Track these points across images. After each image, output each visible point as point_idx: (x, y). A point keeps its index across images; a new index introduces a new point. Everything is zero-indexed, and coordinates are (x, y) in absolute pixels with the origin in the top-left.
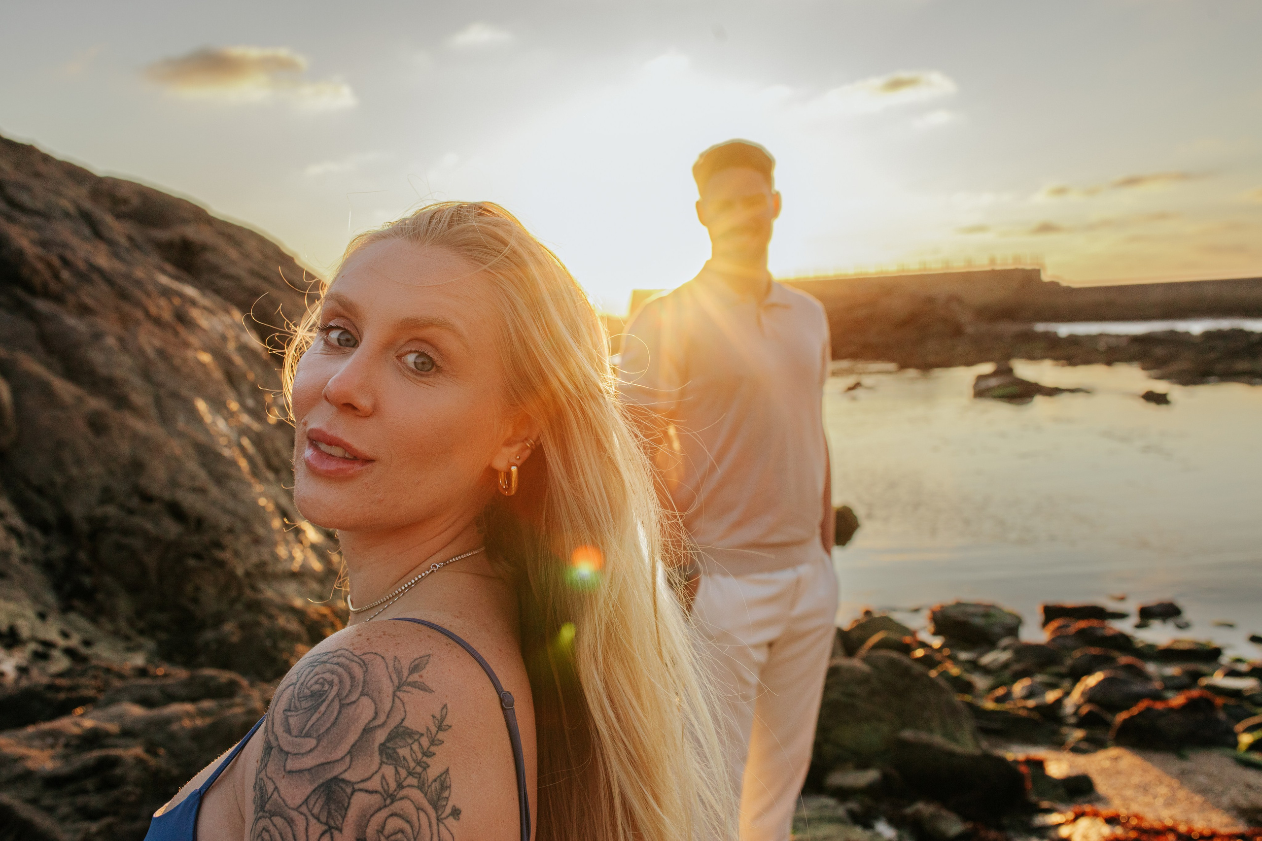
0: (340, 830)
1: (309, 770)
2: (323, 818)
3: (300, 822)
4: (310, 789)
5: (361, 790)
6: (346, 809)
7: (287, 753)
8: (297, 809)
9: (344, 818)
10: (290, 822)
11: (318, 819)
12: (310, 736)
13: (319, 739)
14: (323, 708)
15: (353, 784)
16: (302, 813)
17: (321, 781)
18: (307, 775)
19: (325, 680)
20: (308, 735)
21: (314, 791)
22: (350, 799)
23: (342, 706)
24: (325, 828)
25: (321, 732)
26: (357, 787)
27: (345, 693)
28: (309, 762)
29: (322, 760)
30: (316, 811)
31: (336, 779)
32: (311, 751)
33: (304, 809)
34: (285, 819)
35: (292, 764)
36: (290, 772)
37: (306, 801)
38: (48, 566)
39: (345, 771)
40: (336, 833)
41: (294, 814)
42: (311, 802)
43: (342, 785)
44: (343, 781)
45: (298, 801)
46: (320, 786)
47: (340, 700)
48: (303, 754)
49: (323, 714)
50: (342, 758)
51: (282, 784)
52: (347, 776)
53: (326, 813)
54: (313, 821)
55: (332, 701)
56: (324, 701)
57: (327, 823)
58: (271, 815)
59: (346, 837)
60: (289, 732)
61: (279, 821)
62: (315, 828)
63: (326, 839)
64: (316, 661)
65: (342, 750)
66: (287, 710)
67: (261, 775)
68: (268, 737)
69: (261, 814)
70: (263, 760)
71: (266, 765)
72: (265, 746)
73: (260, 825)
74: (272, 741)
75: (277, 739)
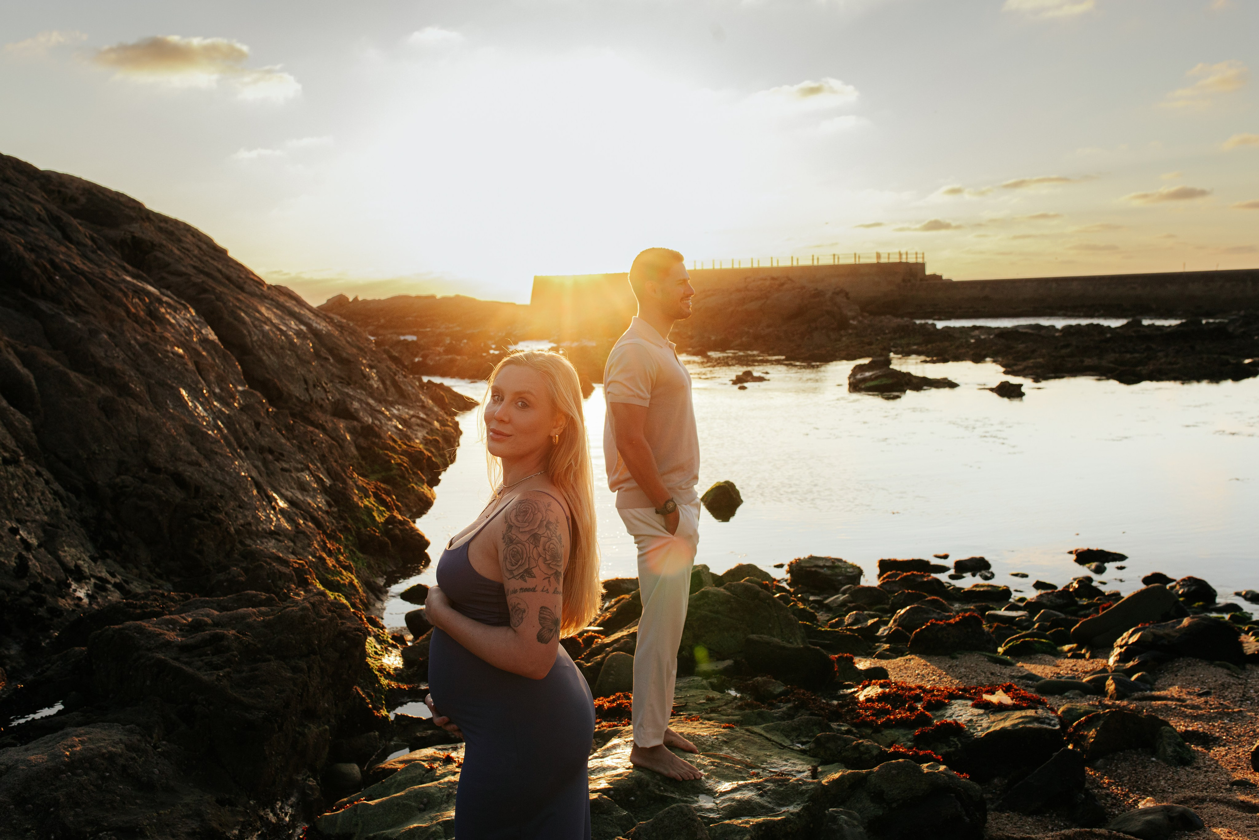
1: (529, 531)
3: (527, 545)
4: (529, 536)
5: (543, 536)
7: (520, 528)
10: (524, 545)
14: (528, 515)
15: (541, 535)
17: (532, 534)
19: (527, 507)
22: (541, 538)
23: (534, 515)
28: (527, 529)
29: (531, 529)
30: (532, 541)
31: (536, 533)
33: (528, 541)
34: (522, 544)
36: (522, 532)
37: (528, 539)
38: (84, 522)
39: (538, 531)
40: (538, 547)
41: (525, 543)
42: (530, 539)
45: (526, 539)
48: (526, 527)
50: (536, 528)
52: (539, 533)
53: (535, 542)
54: (531, 544)
55: (531, 513)
58: (516, 544)
59: (540, 549)
60: (518, 521)
61: (519, 545)
62: (532, 546)
63: (535, 549)
64: (520, 503)
65: (536, 526)
66: (516, 516)
67: (508, 534)
68: (509, 523)
69: (510, 545)
70: (508, 530)
71: (511, 532)
72: (508, 526)
73: (512, 547)
74: (512, 524)
75: (514, 524)
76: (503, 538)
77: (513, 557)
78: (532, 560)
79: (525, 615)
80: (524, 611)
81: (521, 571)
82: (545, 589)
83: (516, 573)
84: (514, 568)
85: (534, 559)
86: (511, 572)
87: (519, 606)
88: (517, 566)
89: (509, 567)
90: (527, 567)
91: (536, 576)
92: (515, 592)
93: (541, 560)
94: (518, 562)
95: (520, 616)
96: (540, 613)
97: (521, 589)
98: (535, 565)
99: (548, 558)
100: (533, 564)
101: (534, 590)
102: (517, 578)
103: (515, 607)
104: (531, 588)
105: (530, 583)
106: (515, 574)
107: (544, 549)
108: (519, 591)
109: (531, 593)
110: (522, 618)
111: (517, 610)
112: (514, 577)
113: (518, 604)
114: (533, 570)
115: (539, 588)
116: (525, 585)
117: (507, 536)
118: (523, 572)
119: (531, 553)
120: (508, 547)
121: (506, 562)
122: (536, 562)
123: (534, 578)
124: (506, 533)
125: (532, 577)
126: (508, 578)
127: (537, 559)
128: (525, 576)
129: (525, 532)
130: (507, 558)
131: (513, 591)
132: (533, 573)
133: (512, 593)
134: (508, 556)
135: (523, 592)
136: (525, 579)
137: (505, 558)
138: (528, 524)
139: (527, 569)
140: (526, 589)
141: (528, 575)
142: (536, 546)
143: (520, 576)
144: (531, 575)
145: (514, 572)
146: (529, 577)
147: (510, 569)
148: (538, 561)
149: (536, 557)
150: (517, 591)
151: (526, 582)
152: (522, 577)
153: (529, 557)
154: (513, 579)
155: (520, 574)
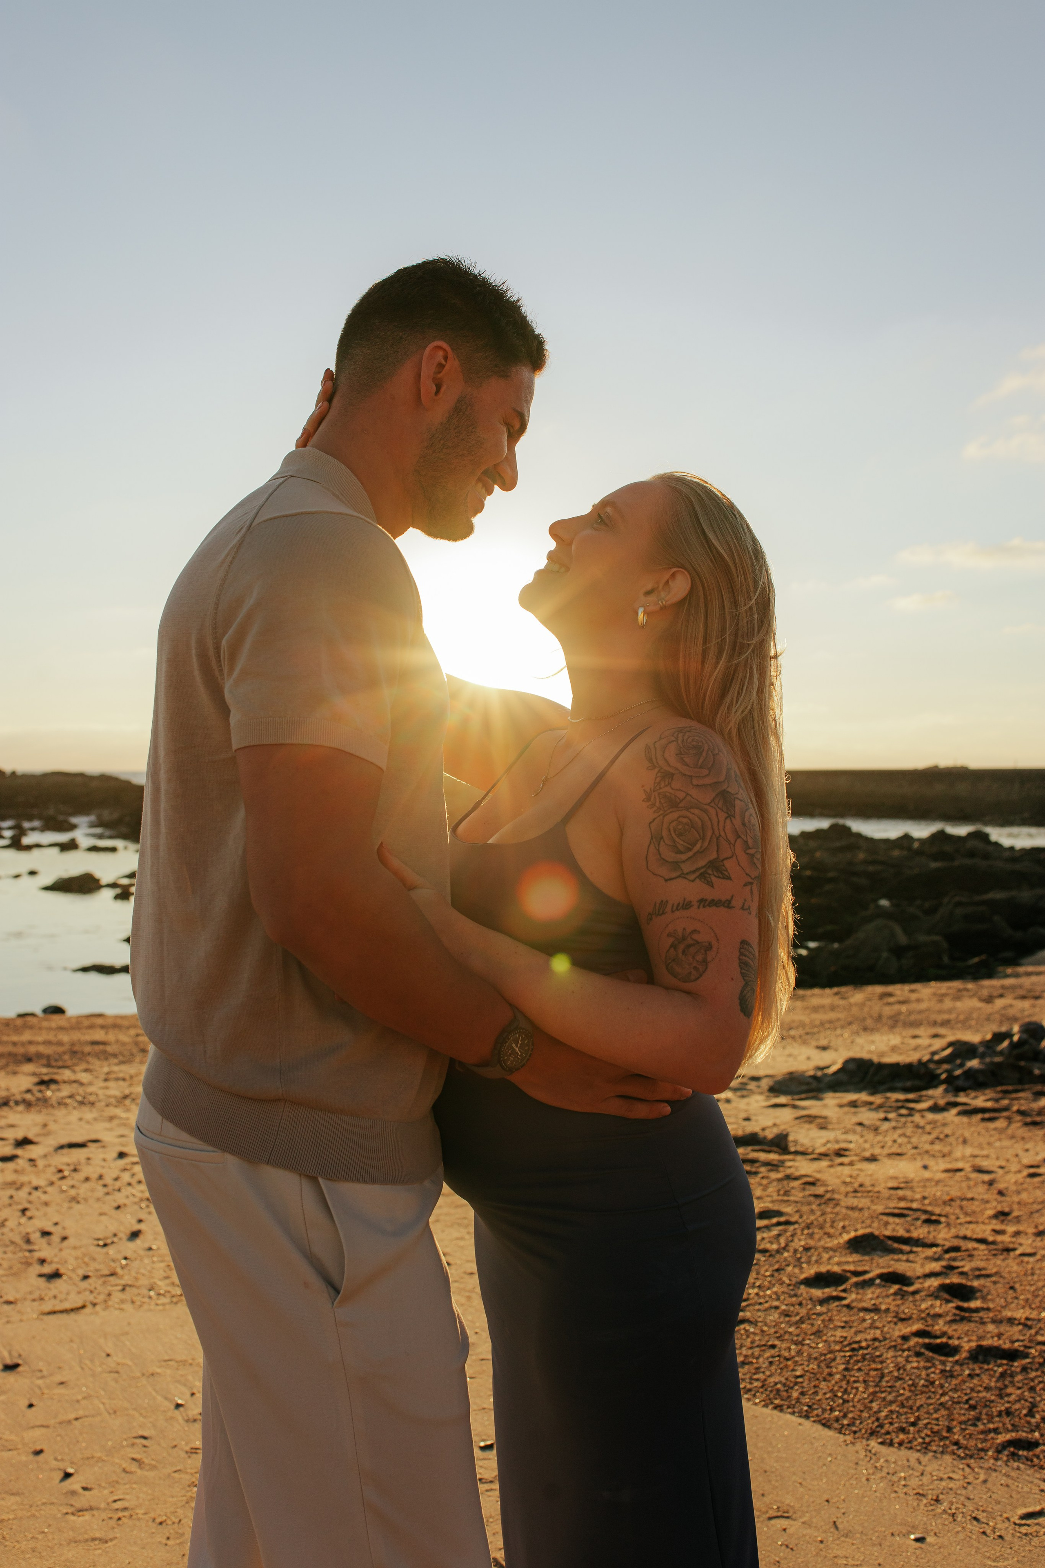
2: (725, 810)
3: (712, 812)
4: (713, 795)
6: (734, 807)
8: (709, 804)
9: (735, 810)
10: (705, 811)
11: (723, 810)
13: (709, 770)
14: (705, 754)
15: (734, 795)
16: (711, 807)
17: (718, 791)
18: (709, 788)
20: (701, 767)
21: (717, 795)
22: (735, 802)
23: (714, 755)
24: (726, 815)
25: (709, 766)
26: (736, 796)
27: (713, 750)
29: (714, 781)
30: (720, 805)
31: (725, 791)
32: (707, 775)
33: (713, 804)
34: (701, 810)
35: (695, 782)
36: (697, 786)
37: (713, 800)
39: (728, 787)
40: (733, 818)
41: (706, 807)
42: (716, 801)
45: (708, 801)
48: (703, 777)
50: (724, 781)
51: (694, 792)
53: (725, 808)
54: (720, 812)
55: (708, 752)
56: (703, 751)
57: (727, 813)
58: (687, 809)
59: (737, 822)
60: (687, 765)
61: (696, 811)
62: (722, 815)
63: (728, 821)
65: (723, 777)
66: (679, 754)
67: (661, 791)
68: (662, 768)
69: (671, 810)
70: (659, 783)
71: (669, 784)
72: (659, 775)
73: (674, 815)
74: (671, 770)
75: (677, 769)
76: (648, 799)
77: (680, 835)
79: (710, 955)
80: (709, 948)
81: (701, 863)
82: (746, 906)
83: (686, 868)
84: (684, 857)
85: (728, 840)
86: (675, 865)
87: (694, 936)
88: (690, 854)
89: (669, 855)
90: (714, 856)
91: (733, 875)
92: (686, 906)
93: (739, 845)
94: (694, 845)
95: (700, 957)
96: (741, 954)
97: (702, 901)
98: (730, 853)
99: (750, 843)
101: (728, 904)
102: (692, 877)
103: (684, 939)
104: (723, 899)
105: (721, 890)
106: (685, 871)
107: (744, 825)
108: (695, 903)
109: (723, 911)
110: (705, 962)
111: (689, 946)
112: (683, 876)
113: (695, 931)
114: (727, 864)
115: (737, 903)
116: (709, 894)
117: (659, 794)
118: (705, 866)
119: (721, 828)
120: (661, 817)
121: (659, 845)
122: (732, 847)
123: (729, 881)
124: (654, 788)
125: (724, 878)
126: (667, 878)
127: (733, 842)
128: (709, 874)
129: (704, 786)
130: (662, 838)
131: (681, 905)
132: (727, 871)
133: (677, 909)
134: (665, 833)
135: (704, 907)
136: (709, 879)
137: (656, 838)
138: (707, 772)
139: (714, 859)
140: (713, 900)
141: (715, 873)
142: (730, 816)
143: (698, 874)
144: (722, 873)
145: (682, 866)
146: (719, 877)
147: (671, 860)
148: (734, 846)
149: (731, 837)
150: (692, 906)
151: (712, 886)
152: (703, 876)
153: (718, 835)
154: (680, 879)
155: (697, 869)
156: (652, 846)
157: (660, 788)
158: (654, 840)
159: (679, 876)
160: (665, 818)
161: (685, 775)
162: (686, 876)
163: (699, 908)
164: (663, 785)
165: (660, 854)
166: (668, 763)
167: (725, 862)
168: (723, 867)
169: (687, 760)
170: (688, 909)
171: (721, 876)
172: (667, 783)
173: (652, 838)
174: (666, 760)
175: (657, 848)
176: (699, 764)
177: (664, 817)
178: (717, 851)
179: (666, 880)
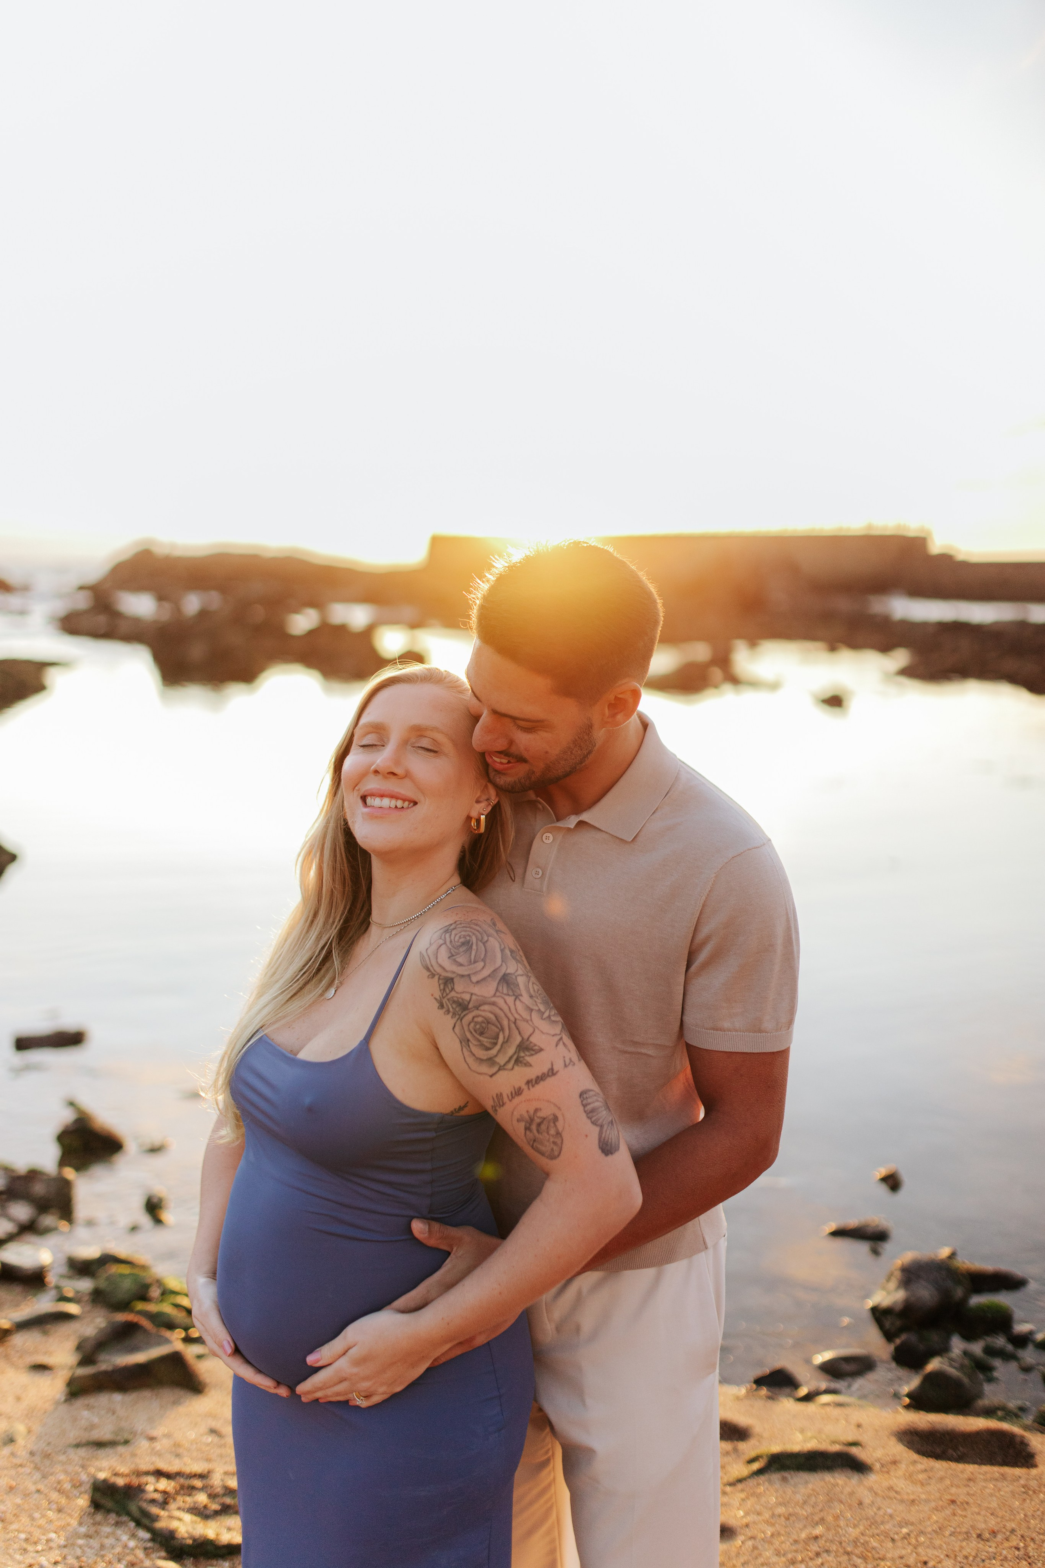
0: (521, 995)
1: (489, 976)
2: (511, 993)
3: (500, 1001)
4: (495, 984)
5: (519, 975)
6: (518, 985)
7: (469, 975)
9: (519, 989)
10: (495, 1003)
11: (509, 995)
12: (477, 962)
13: (484, 960)
14: (474, 947)
15: (514, 974)
16: (498, 997)
17: (499, 978)
18: (489, 979)
19: (464, 935)
20: (475, 962)
21: (499, 983)
22: (517, 980)
23: (484, 944)
24: (513, 998)
25: (482, 956)
26: (516, 974)
27: (480, 937)
28: (486, 973)
29: (492, 969)
30: (505, 991)
31: (504, 974)
32: (483, 967)
36: (478, 982)
37: (497, 990)
39: (507, 969)
40: (520, 998)
42: (500, 988)
43: (510, 976)
44: (509, 974)
45: (492, 993)
46: (500, 980)
47: (481, 941)
48: (480, 971)
49: (477, 949)
50: (501, 965)
51: (476, 990)
52: (508, 971)
53: (511, 991)
54: (506, 997)
55: (477, 943)
56: (472, 944)
57: (514, 995)
58: (477, 1008)
59: (525, 998)
60: (461, 965)
61: (486, 1007)
62: (510, 1000)
63: (518, 1002)
64: (446, 931)
65: (499, 962)
66: (451, 956)
67: (449, 997)
68: (440, 975)
69: (464, 1013)
70: (444, 990)
71: (453, 989)
72: (441, 982)
73: (470, 1017)
74: (450, 975)
75: (454, 972)
76: (440, 1007)
77: (481, 1034)
78: (522, 1025)
79: (560, 1125)
80: (556, 1119)
81: (511, 1050)
82: (568, 1062)
83: (502, 1060)
84: (494, 1052)
85: (524, 1020)
86: (491, 1061)
87: (540, 1114)
88: (499, 1046)
89: (483, 1054)
90: (518, 1039)
91: (542, 1046)
92: (518, 1092)
93: (535, 1015)
94: (500, 1036)
95: (553, 1131)
96: (584, 1106)
97: (528, 1082)
98: (531, 1030)
99: (542, 1009)
100: (527, 1030)
101: (552, 1072)
102: (510, 1066)
103: (532, 1120)
104: (545, 1070)
105: (539, 1065)
106: (502, 1063)
107: (531, 997)
108: (524, 1087)
109: (550, 1081)
110: (558, 1134)
111: (539, 1124)
112: (502, 1067)
113: (534, 1110)
114: (533, 1040)
115: (558, 1066)
116: (531, 1073)
117: (448, 1000)
118: (515, 1052)
119: (513, 1011)
120: (459, 1021)
121: (469, 1046)
122: (530, 1022)
123: (542, 1053)
124: (442, 996)
125: (536, 1053)
126: (491, 1074)
127: (528, 1018)
128: (523, 1057)
129: (484, 979)
130: (468, 1040)
131: (514, 1093)
132: (535, 1045)
133: (513, 1097)
134: (469, 1035)
135: (533, 1086)
136: (525, 1062)
137: (465, 1042)
138: (481, 964)
139: (520, 1043)
140: (538, 1077)
141: (527, 1053)
142: (517, 997)
143: (513, 1062)
144: (533, 1050)
145: (497, 1060)
146: (532, 1055)
147: (485, 1058)
148: (531, 1020)
149: (525, 1015)
150: (523, 1090)
151: (531, 1065)
152: (518, 1061)
153: (514, 1020)
154: (501, 1072)
155: (511, 1058)
156: (464, 1049)
157: (447, 995)
158: (463, 1043)
159: (499, 1070)
160: (463, 1021)
161: (463, 976)
162: (505, 1067)
163: (529, 1089)
164: (448, 991)
165: (474, 1055)
166: (444, 969)
167: (531, 1039)
168: (532, 1045)
169: (460, 959)
170: (521, 1094)
171: (533, 1053)
172: (450, 988)
173: (461, 1043)
174: (440, 966)
175: (469, 1049)
176: (472, 960)
177: (461, 1020)
178: (520, 1033)
179: (491, 1076)
